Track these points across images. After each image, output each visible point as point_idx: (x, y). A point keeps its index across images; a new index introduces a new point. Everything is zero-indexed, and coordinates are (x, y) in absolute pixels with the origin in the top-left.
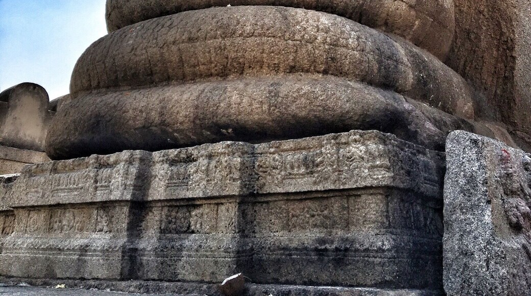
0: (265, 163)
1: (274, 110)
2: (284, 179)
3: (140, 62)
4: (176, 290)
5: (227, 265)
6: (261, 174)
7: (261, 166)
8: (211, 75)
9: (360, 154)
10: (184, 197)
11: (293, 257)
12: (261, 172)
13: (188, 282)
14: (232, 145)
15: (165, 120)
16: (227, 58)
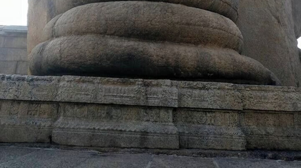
0: (245, 95)
1: (235, 68)
2: (256, 103)
3: (154, 29)
4: (222, 155)
5: (241, 143)
6: (243, 99)
7: (243, 96)
8: (190, 43)
9: (297, 97)
10: (207, 108)
11: (264, 138)
12: (243, 98)
13: (216, 150)
14: (233, 85)
15: (179, 65)
16: (203, 37)
